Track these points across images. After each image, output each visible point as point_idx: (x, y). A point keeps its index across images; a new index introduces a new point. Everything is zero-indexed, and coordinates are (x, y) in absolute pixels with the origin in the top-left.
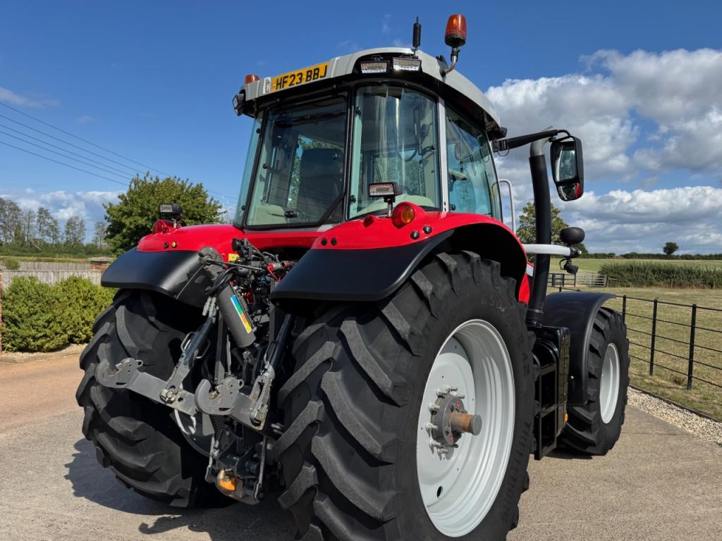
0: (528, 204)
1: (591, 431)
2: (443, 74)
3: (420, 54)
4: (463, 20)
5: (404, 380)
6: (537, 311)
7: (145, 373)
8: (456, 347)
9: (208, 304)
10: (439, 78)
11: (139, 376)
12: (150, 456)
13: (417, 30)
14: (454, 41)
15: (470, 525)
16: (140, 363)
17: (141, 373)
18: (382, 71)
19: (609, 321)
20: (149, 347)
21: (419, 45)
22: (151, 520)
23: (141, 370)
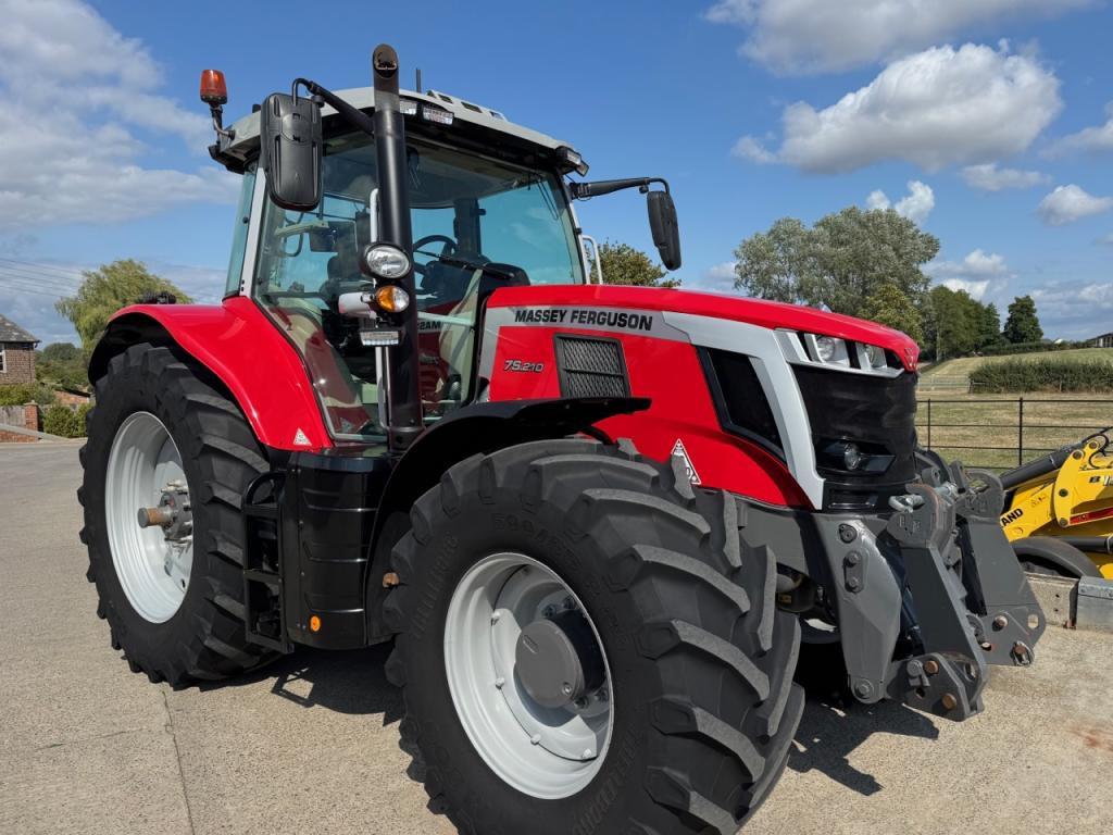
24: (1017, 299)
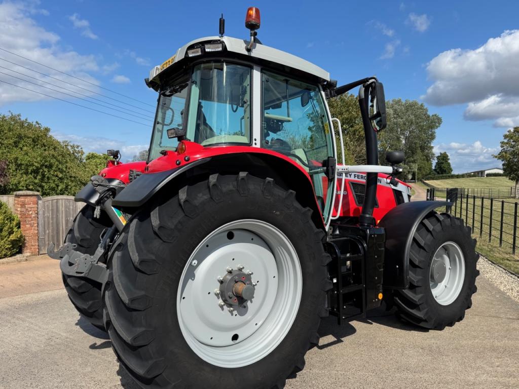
0: (509, 132)
1: (419, 310)
2: (249, 50)
3: (225, 39)
4: (257, 11)
5: (154, 258)
6: (367, 216)
7: (78, 252)
8: (252, 239)
9: (96, 210)
10: (246, 53)
11: (74, 254)
12: (91, 302)
13: (222, 23)
14: (252, 26)
15: (247, 362)
16: (75, 246)
17: (75, 252)
18: (198, 54)
19: (441, 224)
20: (88, 237)
21: (224, 32)
22: (99, 341)
23: (76, 250)
24: (441, 153)
